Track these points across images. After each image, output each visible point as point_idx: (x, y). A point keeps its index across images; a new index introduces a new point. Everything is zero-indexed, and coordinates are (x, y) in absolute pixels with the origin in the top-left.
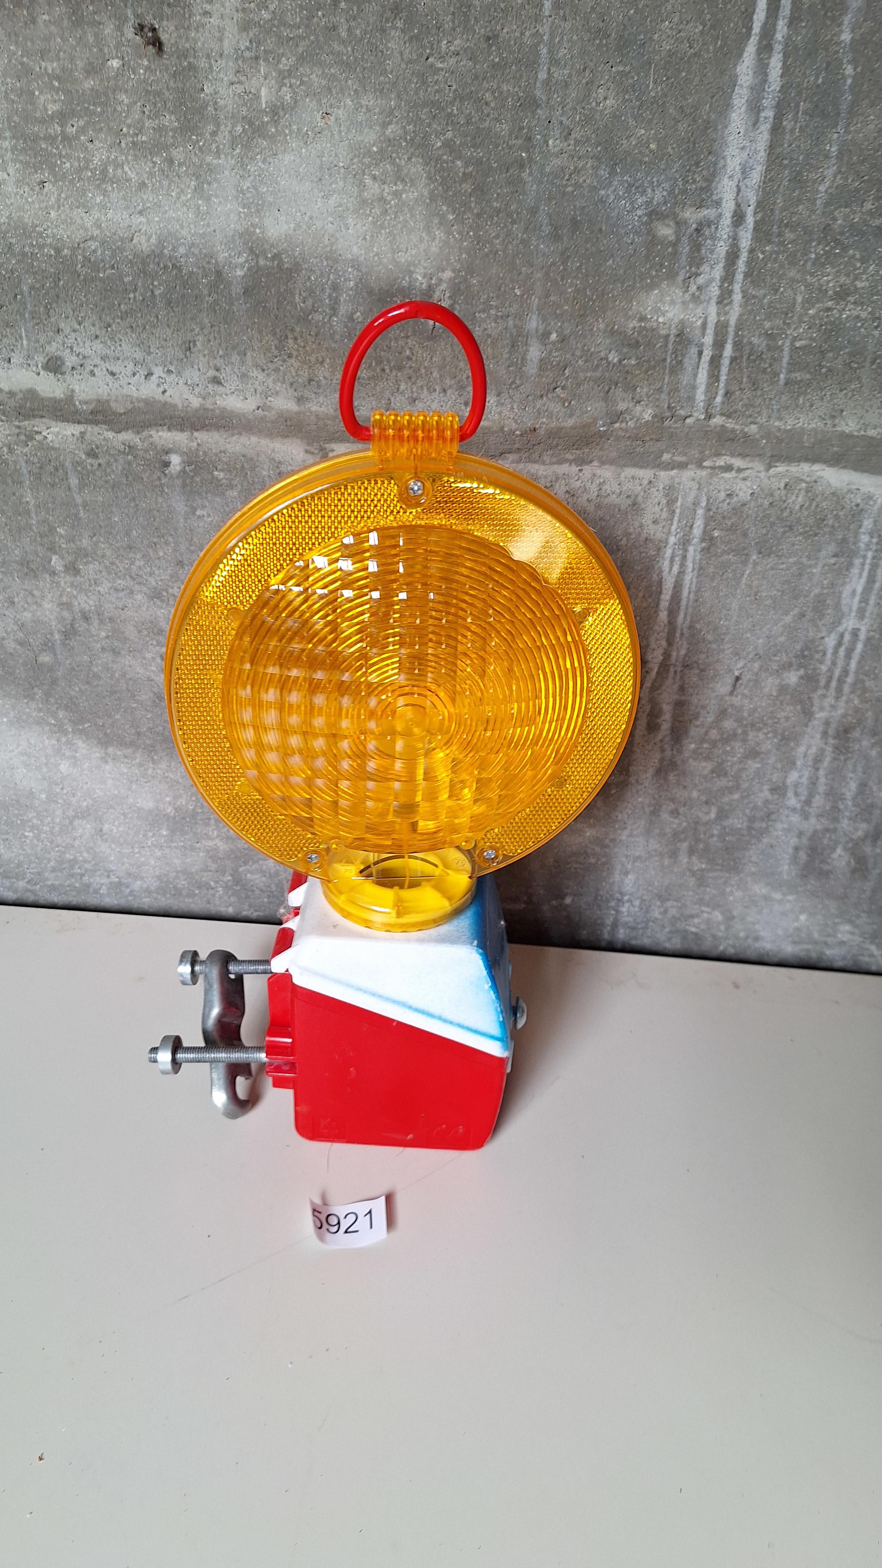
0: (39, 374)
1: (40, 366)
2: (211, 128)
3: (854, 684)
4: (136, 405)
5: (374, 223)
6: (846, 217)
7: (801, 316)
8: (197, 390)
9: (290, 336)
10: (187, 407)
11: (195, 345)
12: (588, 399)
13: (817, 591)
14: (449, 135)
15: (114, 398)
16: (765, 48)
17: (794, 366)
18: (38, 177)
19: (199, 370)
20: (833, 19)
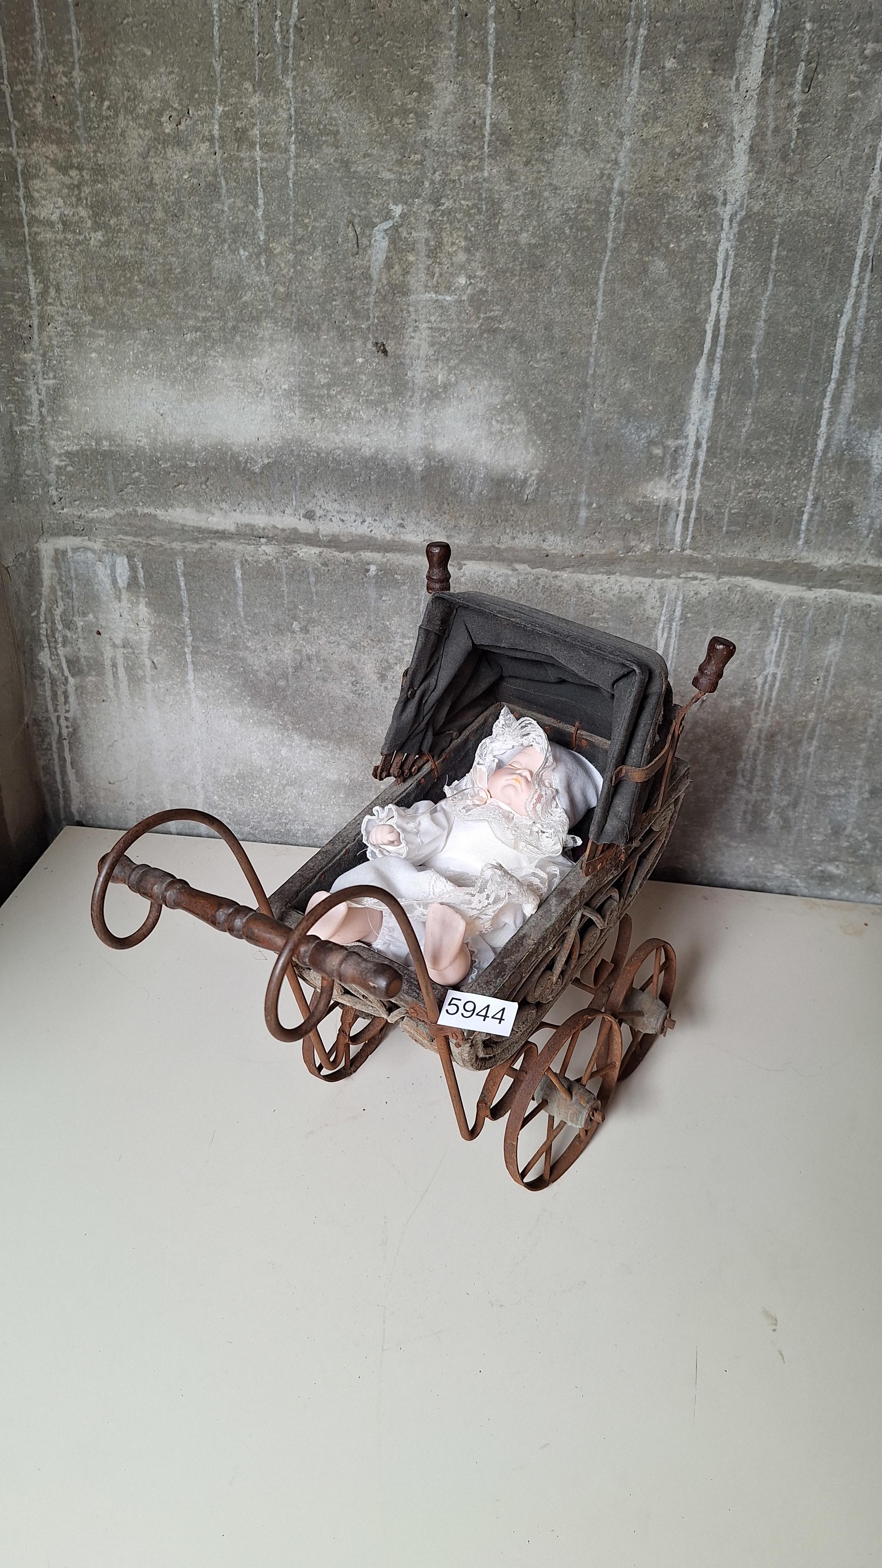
2: (409, 394)
3: (775, 707)
5: (496, 444)
6: (757, 445)
7: (734, 496)
12: (613, 539)
13: (750, 650)
14: (540, 400)
16: (711, 360)
17: (731, 523)
18: (312, 415)
20: (747, 347)
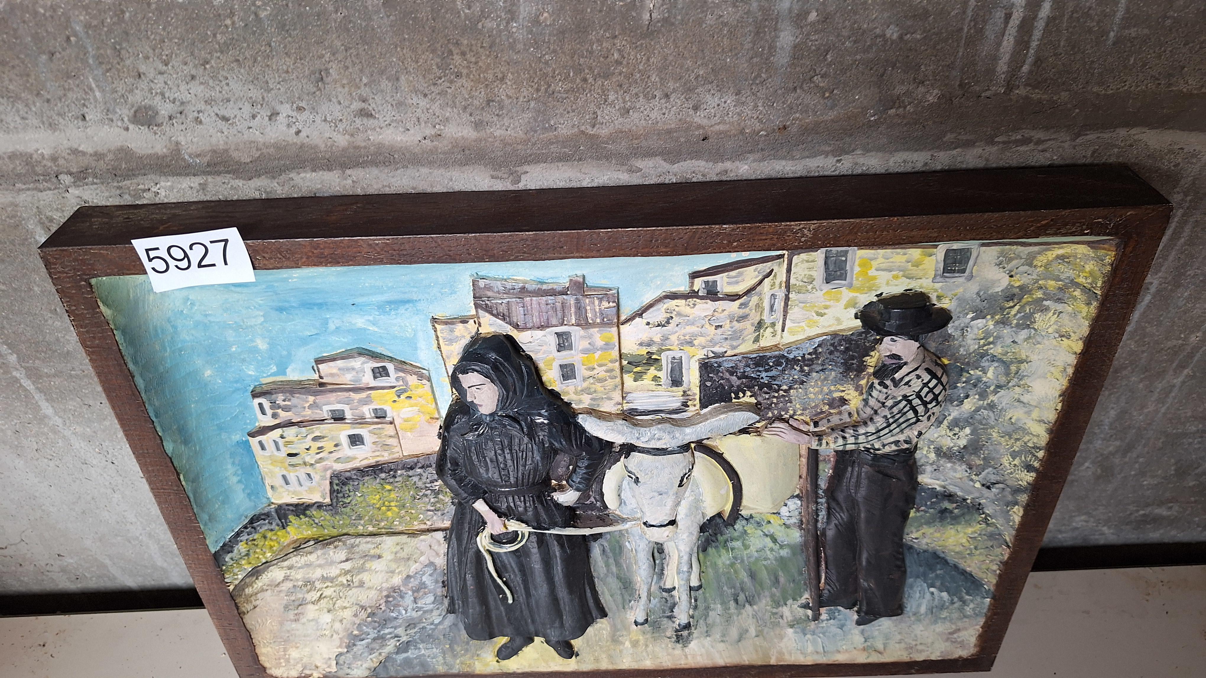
0: (127, 129)
1: (126, 119)
4: (264, 151)
8: (341, 127)
9: (455, 51)
10: (332, 146)
11: (328, 73)
15: (233, 147)
19: (340, 103)
